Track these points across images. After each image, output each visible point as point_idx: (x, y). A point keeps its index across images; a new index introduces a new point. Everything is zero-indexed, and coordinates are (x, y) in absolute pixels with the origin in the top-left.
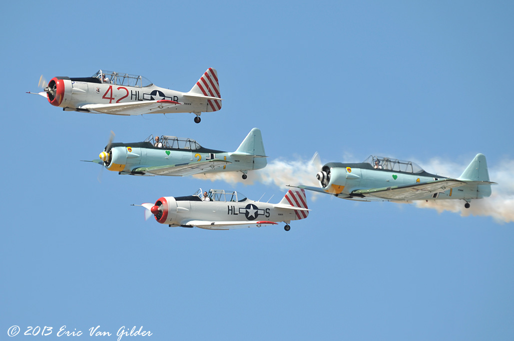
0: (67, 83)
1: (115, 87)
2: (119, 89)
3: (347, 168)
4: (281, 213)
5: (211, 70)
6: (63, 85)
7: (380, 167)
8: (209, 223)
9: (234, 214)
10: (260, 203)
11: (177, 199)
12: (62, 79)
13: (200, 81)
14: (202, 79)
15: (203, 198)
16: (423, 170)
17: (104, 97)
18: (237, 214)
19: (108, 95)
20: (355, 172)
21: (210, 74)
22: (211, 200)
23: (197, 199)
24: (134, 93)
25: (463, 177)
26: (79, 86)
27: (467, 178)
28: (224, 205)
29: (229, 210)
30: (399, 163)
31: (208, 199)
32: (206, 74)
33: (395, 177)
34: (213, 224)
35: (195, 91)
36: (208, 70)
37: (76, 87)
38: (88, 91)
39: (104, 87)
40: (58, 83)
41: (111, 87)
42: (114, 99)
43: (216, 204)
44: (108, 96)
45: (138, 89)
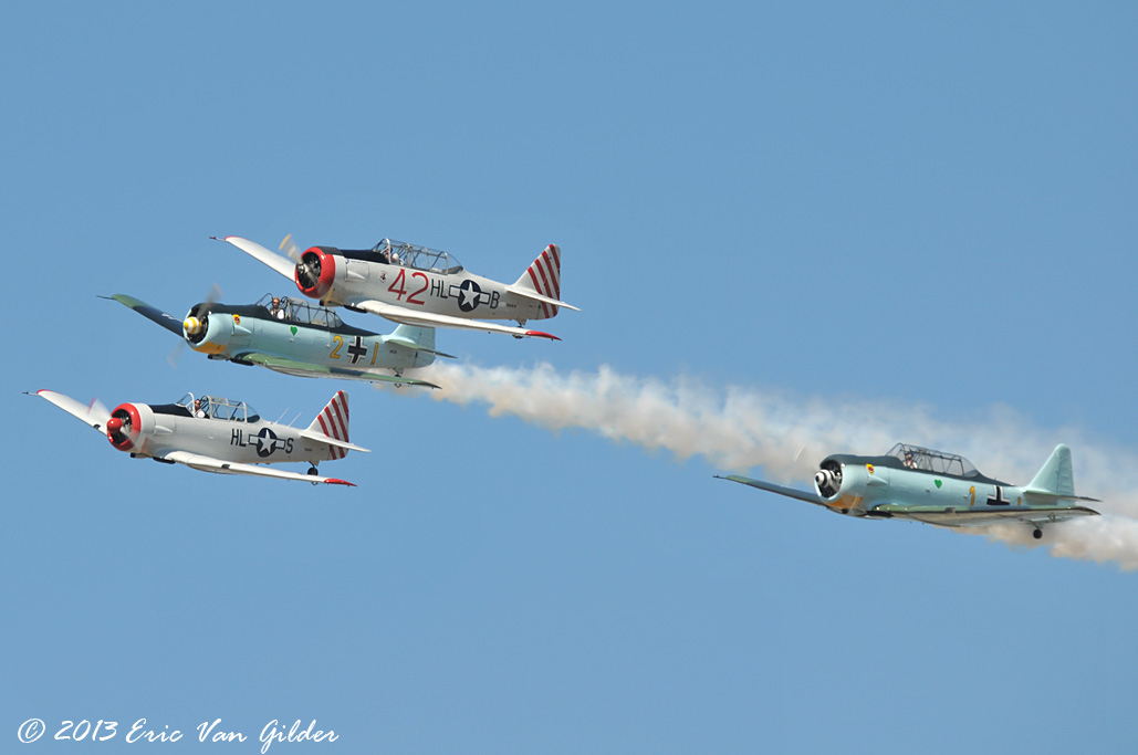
0: (339, 260)
1: (409, 272)
2: (414, 275)
3: (868, 465)
4: (309, 447)
5: (552, 248)
6: (333, 263)
7: (915, 465)
8: (219, 463)
9: (241, 445)
10: (280, 426)
11: (156, 409)
12: (331, 251)
13: (533, 265)
14: (538, 263)
15: (193, 413)
16: (976, 471)
17: (390, 289)
18: (244, 445)
19: (397, 287)
20: (881, 473)
21: (550, 255)
22: (207, 416)
23: (184, 412)
24: (436, 284)
25: (1037, 484)
26: (356, 268)
27: (1041, 486)
28: (227, 427)
29: (234, 436)
30: (941, 457)
31: (201, 414)
32: (544, 254)
33: (938, 484)
34: (225, 467)
35: (525, 284)
36: (548, 248)
37: (352, 269)
38: (368, 277)
39: (392, 271)
40: (323, 257)
41: (403, 271)
42: (405, 293)
43: (213, 423)
44: (397, 290)
45: (442, 277)
